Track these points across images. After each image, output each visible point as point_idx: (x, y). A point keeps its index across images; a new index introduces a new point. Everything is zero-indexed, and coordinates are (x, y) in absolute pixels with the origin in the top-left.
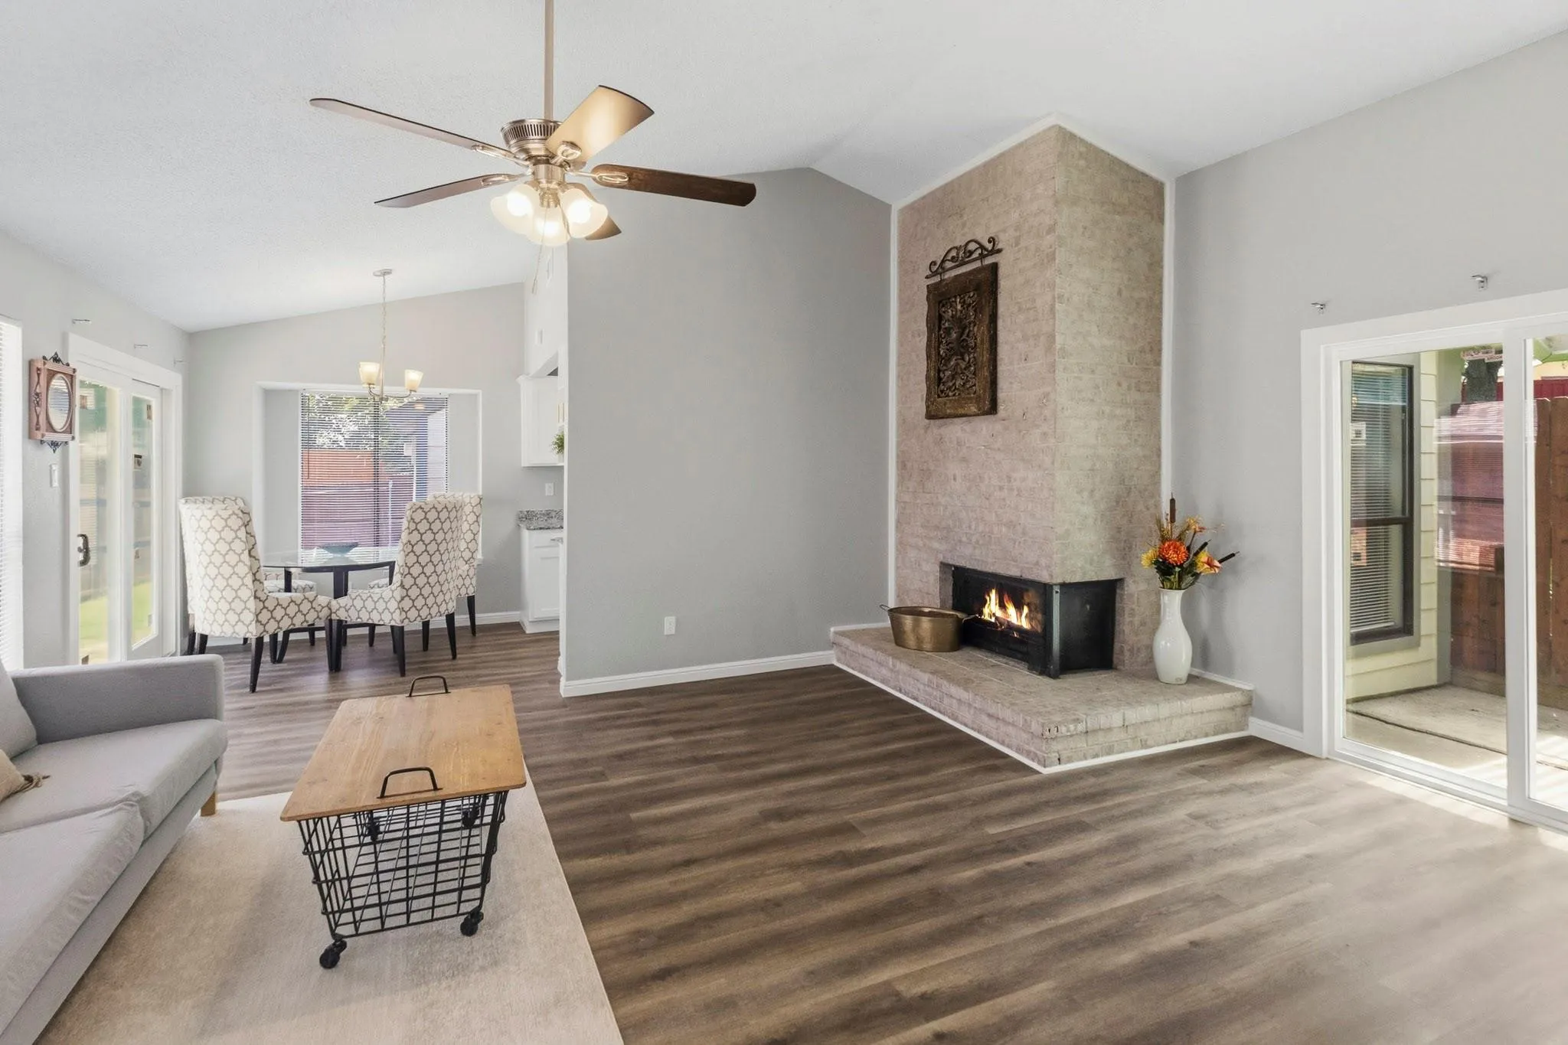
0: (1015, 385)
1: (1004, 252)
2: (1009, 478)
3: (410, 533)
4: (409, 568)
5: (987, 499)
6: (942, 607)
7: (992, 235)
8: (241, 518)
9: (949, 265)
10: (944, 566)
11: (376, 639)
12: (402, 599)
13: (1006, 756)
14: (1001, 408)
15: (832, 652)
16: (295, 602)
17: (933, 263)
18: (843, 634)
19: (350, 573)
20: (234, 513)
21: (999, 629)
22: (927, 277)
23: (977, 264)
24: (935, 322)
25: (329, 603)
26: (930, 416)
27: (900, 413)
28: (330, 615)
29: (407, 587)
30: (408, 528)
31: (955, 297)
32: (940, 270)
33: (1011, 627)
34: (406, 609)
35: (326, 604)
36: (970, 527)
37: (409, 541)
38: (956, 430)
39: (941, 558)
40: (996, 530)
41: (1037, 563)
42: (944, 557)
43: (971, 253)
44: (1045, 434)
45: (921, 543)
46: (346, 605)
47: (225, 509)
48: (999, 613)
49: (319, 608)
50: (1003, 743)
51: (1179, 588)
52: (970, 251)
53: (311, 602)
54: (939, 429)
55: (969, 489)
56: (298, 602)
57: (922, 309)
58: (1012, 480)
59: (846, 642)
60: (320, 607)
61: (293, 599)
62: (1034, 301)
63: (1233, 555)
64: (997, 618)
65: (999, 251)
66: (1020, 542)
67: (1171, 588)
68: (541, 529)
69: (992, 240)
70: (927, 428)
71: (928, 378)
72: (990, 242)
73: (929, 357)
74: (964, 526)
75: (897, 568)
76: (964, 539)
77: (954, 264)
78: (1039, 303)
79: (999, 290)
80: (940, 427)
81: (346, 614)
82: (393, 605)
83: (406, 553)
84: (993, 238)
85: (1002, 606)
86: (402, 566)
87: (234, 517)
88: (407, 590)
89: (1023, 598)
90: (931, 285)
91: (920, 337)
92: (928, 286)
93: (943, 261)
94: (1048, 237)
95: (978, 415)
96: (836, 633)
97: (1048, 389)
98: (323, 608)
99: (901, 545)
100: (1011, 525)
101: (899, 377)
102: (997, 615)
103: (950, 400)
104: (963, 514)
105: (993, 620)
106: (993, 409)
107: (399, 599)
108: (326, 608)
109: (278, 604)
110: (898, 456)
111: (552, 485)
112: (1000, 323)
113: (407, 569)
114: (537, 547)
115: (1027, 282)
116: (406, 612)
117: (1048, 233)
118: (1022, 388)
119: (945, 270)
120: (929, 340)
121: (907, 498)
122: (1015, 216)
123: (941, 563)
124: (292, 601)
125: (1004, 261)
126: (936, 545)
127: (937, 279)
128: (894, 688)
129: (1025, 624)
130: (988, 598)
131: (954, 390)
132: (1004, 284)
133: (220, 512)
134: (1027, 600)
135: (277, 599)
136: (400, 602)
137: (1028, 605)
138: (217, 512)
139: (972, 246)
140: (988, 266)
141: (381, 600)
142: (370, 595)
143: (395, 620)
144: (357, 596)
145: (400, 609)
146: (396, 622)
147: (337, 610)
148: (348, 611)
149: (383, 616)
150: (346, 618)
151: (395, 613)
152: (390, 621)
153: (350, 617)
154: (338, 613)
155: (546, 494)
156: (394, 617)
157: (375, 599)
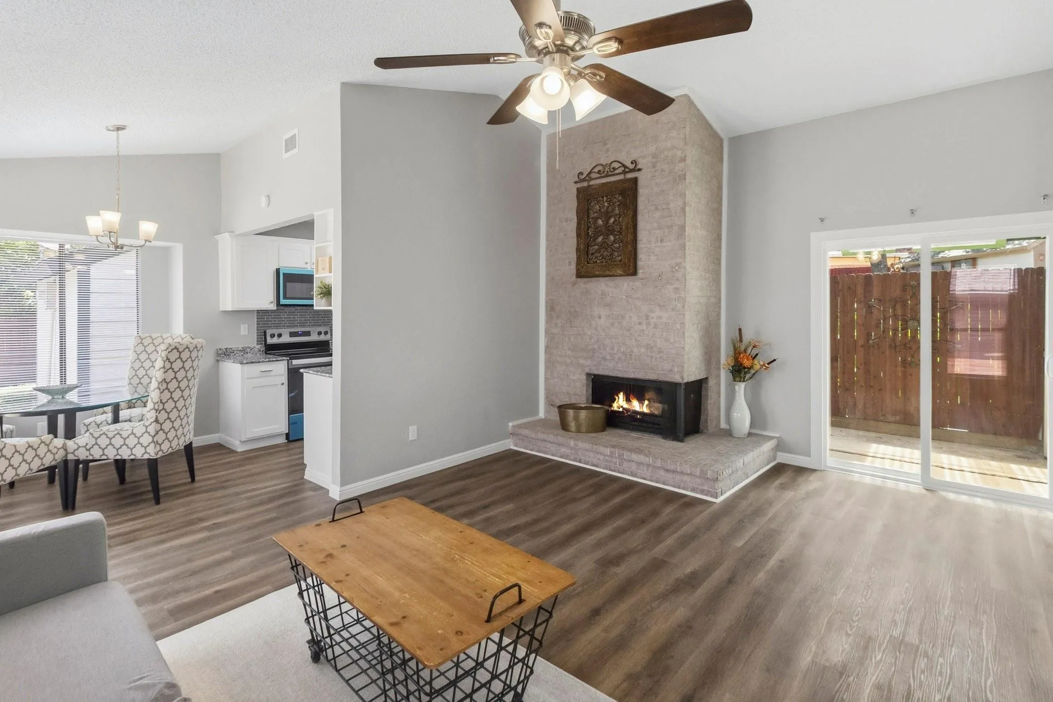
0: (653, 258)
1: (642, 171)
2: (647, 317)
3: (165, 372)
4: (164, 404)
5: (629, 330)
6: (587, 403)
7: (635, 159)
9: (593, 175)
10: (588, 375)
11: (90, 472)
12: (157, 433)
13: (685, 496)
14: (640, 271)
15: (510, 440)
16: (32, 447)
17: (581, 173)
18: (520, 426)
19: (78, 414)
21: (626, 415)
22: (576, 182)
23: (621, 177)
24: (583, 213)
25: (65, 444)
26: (579, 275)
27: (548, 274)
28: (66, 455)
29: (161, 421)
30: (164, 367)
31: (603, 197)
32: (587, 178)
33: (636, 413)
34: (160, 442)
35: (61, 446)
36: (613, 349)
37: (165, 379)
38: (601, 286)
39: (587, 370)
40: (635, 350)
41: (671, 371)
42: (590, 369)
43: (614, 169)
44: (677, 289)
45: (568, 361)
46: (87, 444)
48: (626, 406)
49: (54, 451)
50: (679, 488)
51: (744, 381)
52: (614, 168)
53: (48, 445)
54: (583, 284)
55: (612, 324)
56: (35, 447)
57: (571, 204)
58: (650, 318)
59: (525, 432)
60: (56, 450)
61: (31, 444)
62: (668, 204)
63: (775, 360)
64: (624, 409)
65: (639, 170)
66: (656, 358)
67: (740, 381)
68: (252, 363)
69: (634, 162)
70: (574, 284)
71: (578, 250)
72: (632, 163)
73: (578, 235)
74: (607, 349)
75: (546, 379)
76: (608, 357)
77: (599, 175)
78: (672, 205)
79: (639, 196)
80: (585, 283)
81: (87, 453)
82: (146, 440)
83: (161, 391)
84: (634, 161)
85: (628, 400)
86: (158, 402)
88: (161, 425)
89: (644, 396)
90: (581, 188)
91: (567, 222)
92: (577, 188)
93: (590, 173)
94: (680, 164)
95: (623, 276)
96: (514, 426)
97: (679, 260)
98: (59, 449)
99: (549, 364)
100: (649, 347)
101: (548, 248)
102: (624, 407)
103: (599, 266)
104: (607, 341)
105: (621, 410)
106: (635, 273)
107: (153, 433)
108: (62, 450)
109: (16, 451)
110: (547, 302)
111: (246, 326)
112: (640, 217)
113: (162, 405)
114: (248, 378)
115: (663, 191)
116: (160, 445)
117: (680, 162)
118: (658, 259)
119: (592, 179)
120: (579, 224)
121: (555, 331)
122: (652, 148)
123: (587, 373)
124: (30, 446)
125: (644, 179)
126: (582, 361)
127: (585, 184)
128: (575, 460)
129: (645, 410)
130: (617, 398)
131: (602, 259)
132: (642, 192)
134: (647, 397)
135: (15, 446)
136: (155, 436)
137: (649, 400)
139: (616, 165)
140: (631, 179)
141: (132, 436)
142: (118, 432)
143: (149, 453)
144: (102, 435)
145: (154, 443)
146: (150, 456)
147: (70, 450)
148: (89, 450)
149: (134, 451)
150: (87, 457)
151: (148, 447)
152: (143, 454)
153: (93, 456)
154: (76, 453)
155: (242, 334)
156: (148, 451)
157: (125, 436)
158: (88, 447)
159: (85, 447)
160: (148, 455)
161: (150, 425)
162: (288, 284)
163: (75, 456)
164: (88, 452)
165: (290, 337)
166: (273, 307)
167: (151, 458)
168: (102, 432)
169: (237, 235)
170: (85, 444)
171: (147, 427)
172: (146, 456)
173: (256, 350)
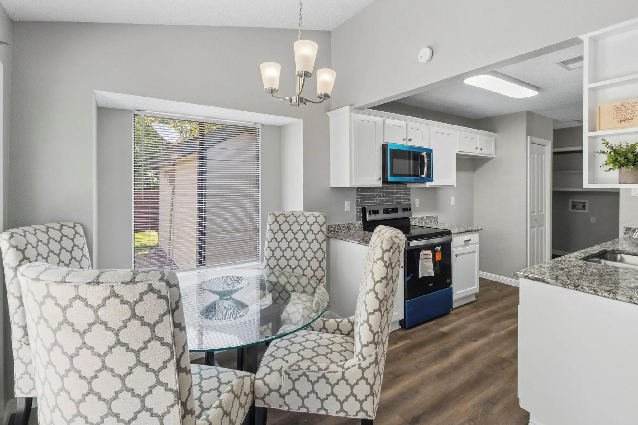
3: (388, 284)
8: (165, 298)
20: (151, 289)
29: (379, 360)
30: (387, 277)
46: (281, 388)
47: (133, 281)
81: (281, 401)
82: (362, 390)
87: (152, 296)
88: (379, 365)
107: (371, 380)
111: (349, 202)
113: (381, 335)
133: (119, 290)
136: (374, 384)
138: (112, 287)
141: (343, 383)
142: (324, 374)
143: (366, 412)
144: (301, 376)
145: (373, 396)
146: (367, 415)
147: (259, 394)
148: (283, 397)
149: (346, 406)
150: (281, 406)
151: (365, 402)
152: (357, 412)
153: (288, 406)
154: (267, 399)
155: (346, 211)
156: (365, 408)
157: (333, 381)
158: (283, 391)
159: (278, 391)
160: (365, 414)
161: (369, 367)
162: (394, 160)
163: (265, 403)
164: (282, 399)
165: (384, 213)
166: (379, 184)
167: (369, 418)
168: (301, 372)
169: (356, 108)
170: (277, 388)
171: (364, 370)
172: (362, 416)
173: (357, 226)
